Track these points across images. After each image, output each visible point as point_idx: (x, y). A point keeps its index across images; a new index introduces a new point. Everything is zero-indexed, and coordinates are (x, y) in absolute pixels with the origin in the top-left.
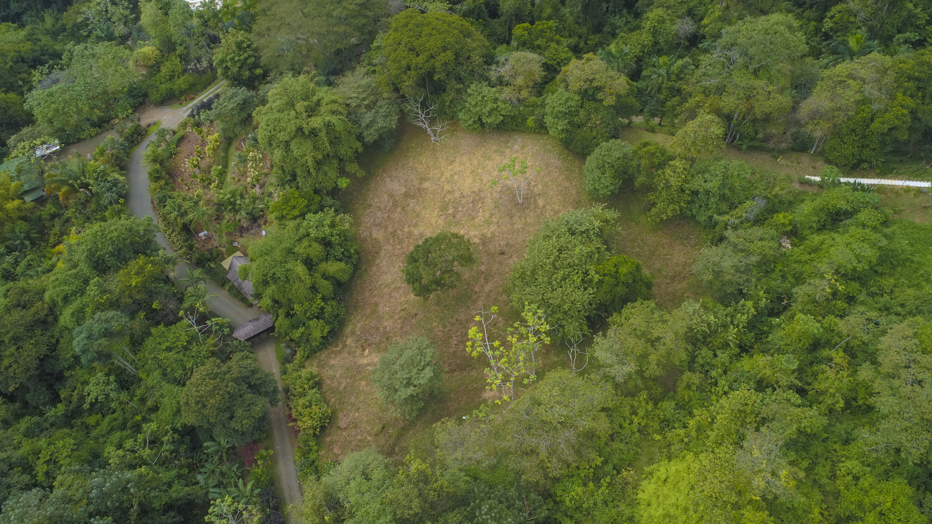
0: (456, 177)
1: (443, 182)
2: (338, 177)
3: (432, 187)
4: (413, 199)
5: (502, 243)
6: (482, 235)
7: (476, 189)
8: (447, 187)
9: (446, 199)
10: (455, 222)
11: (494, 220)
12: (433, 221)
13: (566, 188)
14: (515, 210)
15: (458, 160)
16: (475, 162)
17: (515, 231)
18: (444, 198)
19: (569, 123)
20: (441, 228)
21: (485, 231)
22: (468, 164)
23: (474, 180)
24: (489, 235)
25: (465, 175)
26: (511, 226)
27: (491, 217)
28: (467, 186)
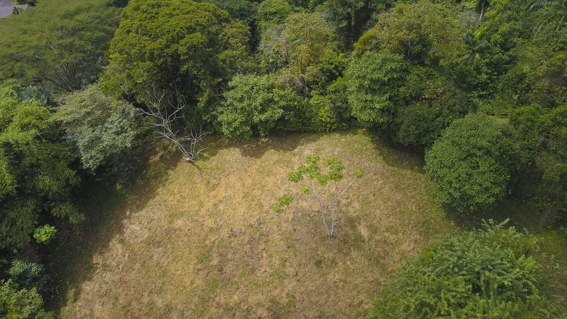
0: (221, 207)
1: (203, 217)
2: (37, 226)
3: (186, 225)
4: (159, 246)
5: (311, 314)
6: (271, 301)
7: (253, 221)
8: (209, 223)
9: (207, 242)
10: (223, 280)
11: (290, 270)
12: (187, 281)
13: (399, 203)
14: (323, 249)
15: (223, 182)
16: (249, 182)
17: (329, 288)
18: (204, 240)
20: (200, 293)
21: (277, 292)
22: (238, 185)
23: (249, 208)
24: (284, 301)
25: (234, 201)
26: (322, 279)
27: (284, 266)
28: (240, 218)
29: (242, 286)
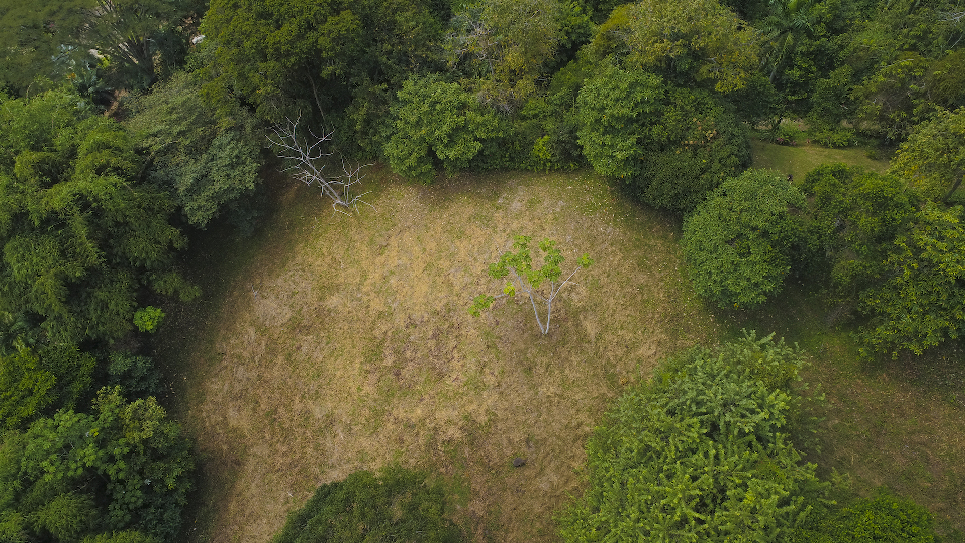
0: (393, 281)
1: (367, 294)
2: (136, 309)
3: (345, 306)
4: (308, 333)
5: (517, 437)
6: (466, 418)
7: (439, 306)
8: (377, 305)
9: (377, 333)
10: (400, 388)
11: (490, 379)
12: (353, 385)
13: (641, 288)
14: (534, 351)
15: (394, 242)
16: (432, 245)
17: (541, 404)
18: (372, 329)
19: (639, 141)
20: (370, 403)
21: (473, 407)
22: (416, 250)
23: (433, 286)
24: (482, 419)
25: (412, 275)
26: (531, 392)
27: (482, 372)
28: (420, 299)
29: (426, 397)
